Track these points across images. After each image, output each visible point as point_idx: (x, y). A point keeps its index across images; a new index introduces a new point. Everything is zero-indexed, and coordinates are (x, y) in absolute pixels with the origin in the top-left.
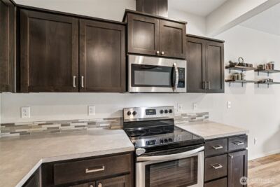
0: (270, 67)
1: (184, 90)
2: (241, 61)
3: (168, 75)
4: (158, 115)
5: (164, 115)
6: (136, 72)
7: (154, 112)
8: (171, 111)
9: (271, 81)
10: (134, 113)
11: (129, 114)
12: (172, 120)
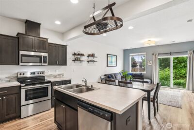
0: (93, 56)
1: (47, 64)
2: (79, 52)
3: (39, 58)
4: (36, 75)
5: (39, 75)
6: (23, 57)
7: (34, 73)
8: (43, 73)
9: (94, 61)
10: (23, 74)
11: (20, 74)
12: (44, 77)
